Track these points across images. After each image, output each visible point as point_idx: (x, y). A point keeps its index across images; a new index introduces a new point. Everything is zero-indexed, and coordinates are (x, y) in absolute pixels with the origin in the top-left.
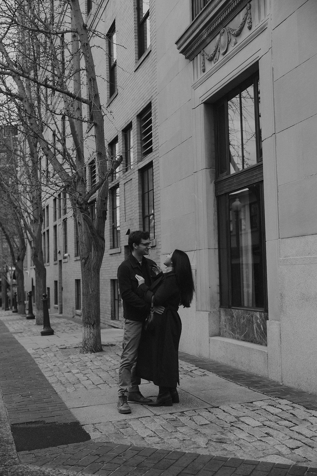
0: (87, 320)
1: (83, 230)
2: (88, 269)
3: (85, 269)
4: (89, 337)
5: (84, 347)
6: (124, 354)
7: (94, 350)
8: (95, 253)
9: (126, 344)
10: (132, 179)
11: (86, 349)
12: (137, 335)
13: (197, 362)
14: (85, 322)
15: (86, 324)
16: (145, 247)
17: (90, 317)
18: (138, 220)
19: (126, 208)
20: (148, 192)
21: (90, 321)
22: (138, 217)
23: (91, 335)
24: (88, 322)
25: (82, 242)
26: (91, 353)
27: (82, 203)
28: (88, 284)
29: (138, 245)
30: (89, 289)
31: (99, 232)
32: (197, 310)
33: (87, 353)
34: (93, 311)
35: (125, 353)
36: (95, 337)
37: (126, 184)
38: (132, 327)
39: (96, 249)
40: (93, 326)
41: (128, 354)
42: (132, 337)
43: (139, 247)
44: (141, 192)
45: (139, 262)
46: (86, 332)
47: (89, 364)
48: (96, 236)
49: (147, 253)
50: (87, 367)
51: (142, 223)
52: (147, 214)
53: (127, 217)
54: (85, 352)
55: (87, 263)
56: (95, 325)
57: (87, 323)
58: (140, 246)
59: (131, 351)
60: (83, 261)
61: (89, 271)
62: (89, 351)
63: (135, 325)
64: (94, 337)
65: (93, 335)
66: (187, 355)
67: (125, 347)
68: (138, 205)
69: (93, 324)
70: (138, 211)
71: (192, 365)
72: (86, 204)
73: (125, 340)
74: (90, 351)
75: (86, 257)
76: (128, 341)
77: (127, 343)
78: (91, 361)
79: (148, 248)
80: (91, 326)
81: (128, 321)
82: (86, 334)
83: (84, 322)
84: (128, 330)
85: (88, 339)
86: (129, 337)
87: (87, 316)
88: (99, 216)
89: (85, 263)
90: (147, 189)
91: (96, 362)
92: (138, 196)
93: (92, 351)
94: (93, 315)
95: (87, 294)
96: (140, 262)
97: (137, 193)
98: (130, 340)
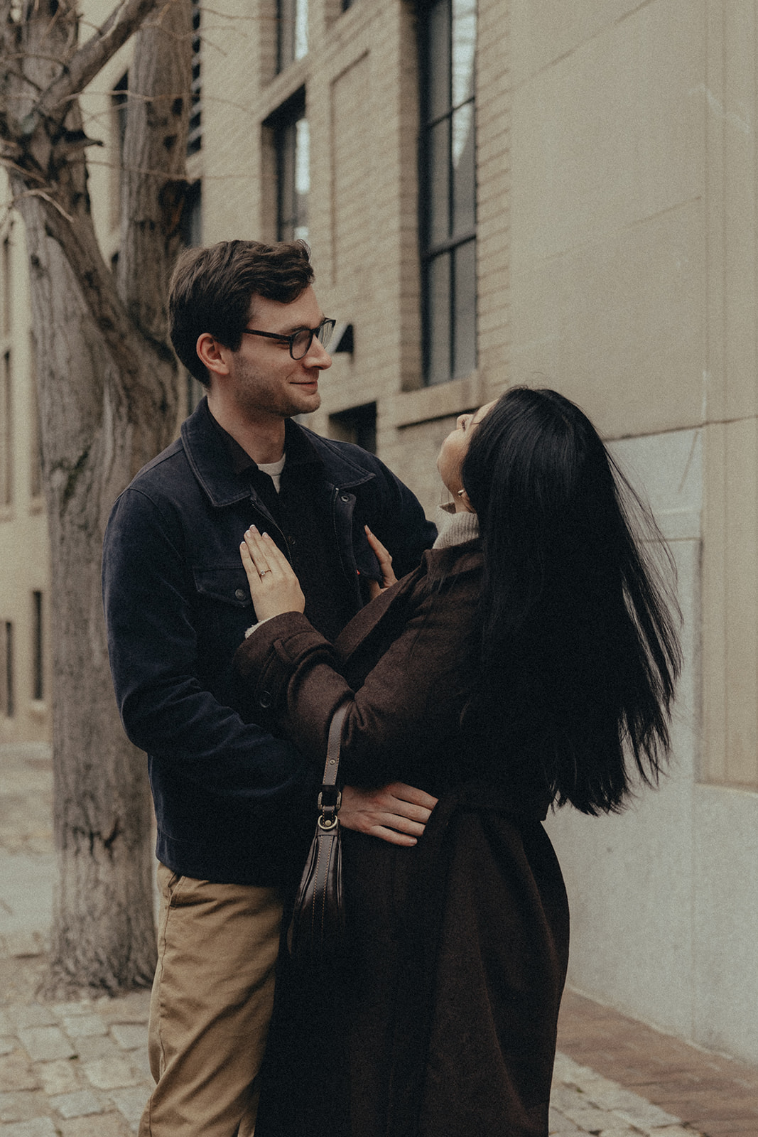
0: (74, 811)
1: (58, 303)
2: (84, 527)
3: (68, 527)
4: (83, 908)
5: (59, 961)
6: (159, 1121)
7: (112, 982)
8: (119, 431)
9: (171, 1051)
10: (366, 54)
11: (68, 972)
12: (251, 991)
13: (692, 1086)
14: (66, 825)
15: (70, 834)
16: (282, 358)
17: (93, 798)
18: (394, 272)
19: (342, 214)
20: (450, 116)
21: (92, 821)
22: (396, 255)
23: (99, 897)
24: (81, 823)
25: (52, 374)
26: (95, 998)
27: (29, 128)
28: (81, 611)
29: (233, 343)
30: (89, 641)
31: (143, 311)
32: (703, 778)
33: (72, 996)
34: (110, 766)
35: (156, 1114)
36: (122, 909)
37: (340, 84)
38: (221, 929)
39: (123, 410)
40: (108, 844)
41: (183, 1121)
42: (218, 1002)
43: (241, 362)
44: (413, 121)
45: (262, 467)
46: (70, 879)
47: (54, 1078)
48: (123, 337)
49: (309, 399)
50: (38, 1095)
51: (415, 287)
52: (440, 237)
53: (341, 260)
54: (60, 993)
55: (80, 489)
56: (120, 845)
57: (76, 830)
58: (251, 349)
59: (211, 1101)
60: (59, 478)
61: (90, 536)
62: (81, 986)
63: (243, 913)
64: (114, 909)
65: (110, 895)
66: (638, 1030)
67: (163, 1074)
68: (395, 189)
69: (106, 834)
70: (395, 224)
71: (660, 1115)
72: (55, 140)
73: (166, 1024)
74: (92, 985)
75: (74, 456)
76: (189, 1028)
77: (181, 1041)
78: (74, 1058)
79: (312, 361)
80: (98, 845)
81: (187, 886)
82: (71, 891)
83: (61, 823)
84: (192, 951)
85: (82, 920)
86: (197, 1006)
87: (77, 788)
88: (140, 218)
89: (68, 493)
90: (446, 101)
91: (99, 1064)
92: (395, 139)
93: (100, 986)
94: (108, 785)
95: (76, 670)
96: (273, 469)
97: (394, 123)
98: (203, 1019)
